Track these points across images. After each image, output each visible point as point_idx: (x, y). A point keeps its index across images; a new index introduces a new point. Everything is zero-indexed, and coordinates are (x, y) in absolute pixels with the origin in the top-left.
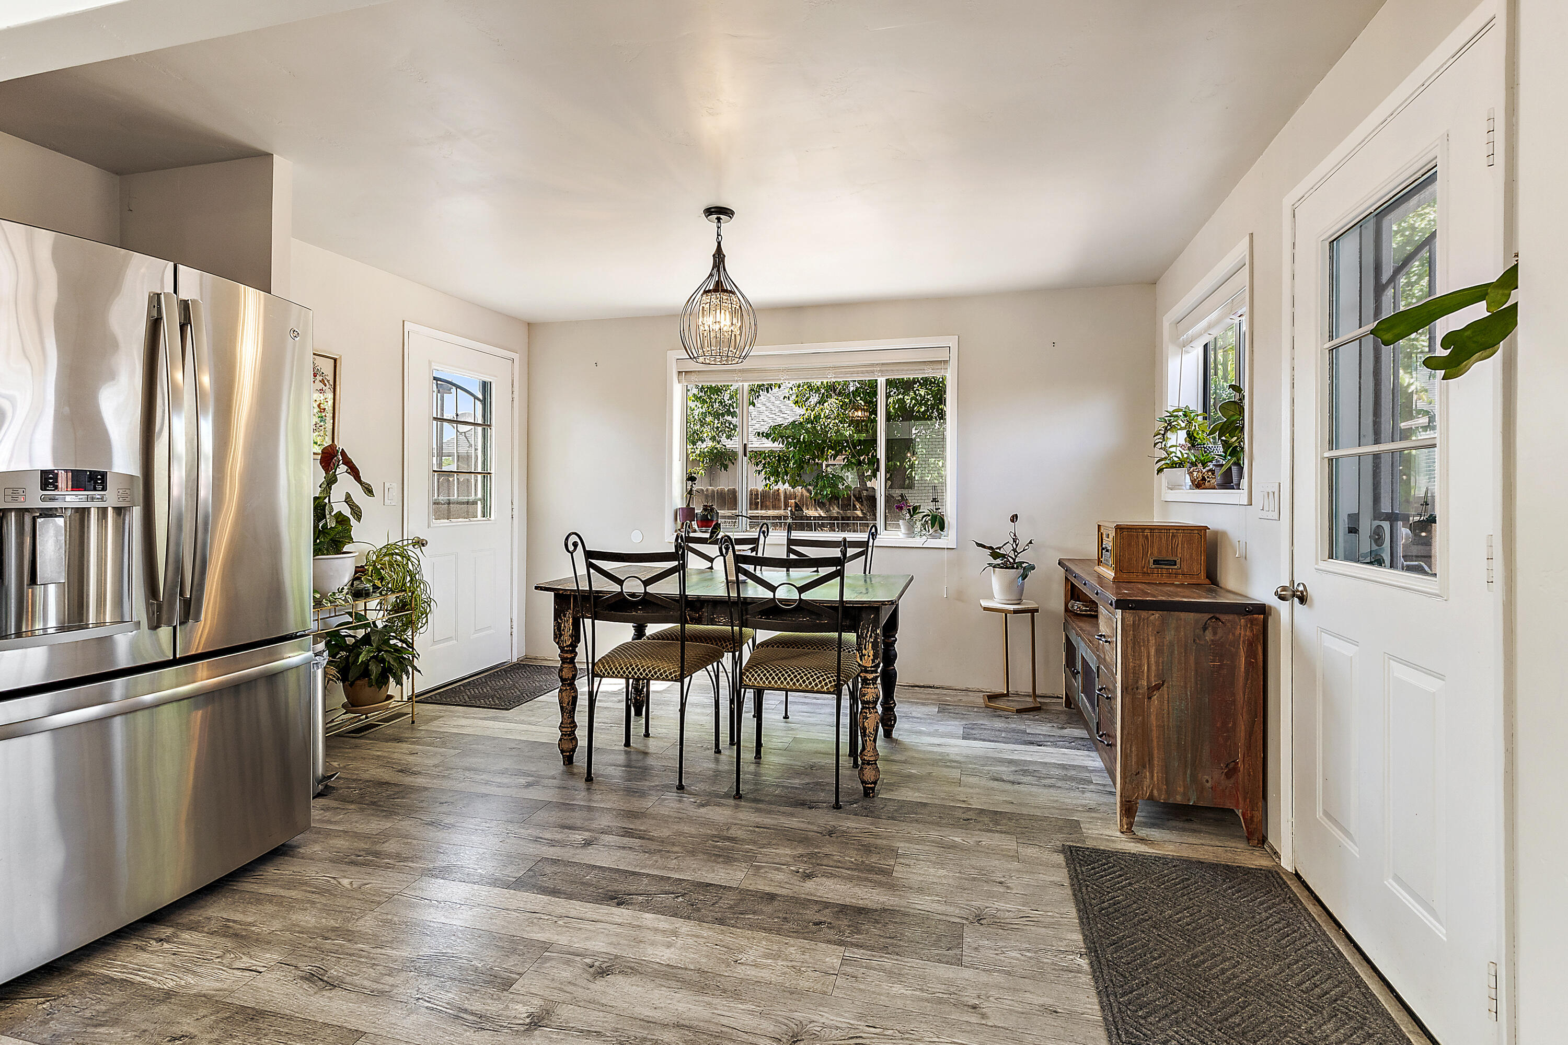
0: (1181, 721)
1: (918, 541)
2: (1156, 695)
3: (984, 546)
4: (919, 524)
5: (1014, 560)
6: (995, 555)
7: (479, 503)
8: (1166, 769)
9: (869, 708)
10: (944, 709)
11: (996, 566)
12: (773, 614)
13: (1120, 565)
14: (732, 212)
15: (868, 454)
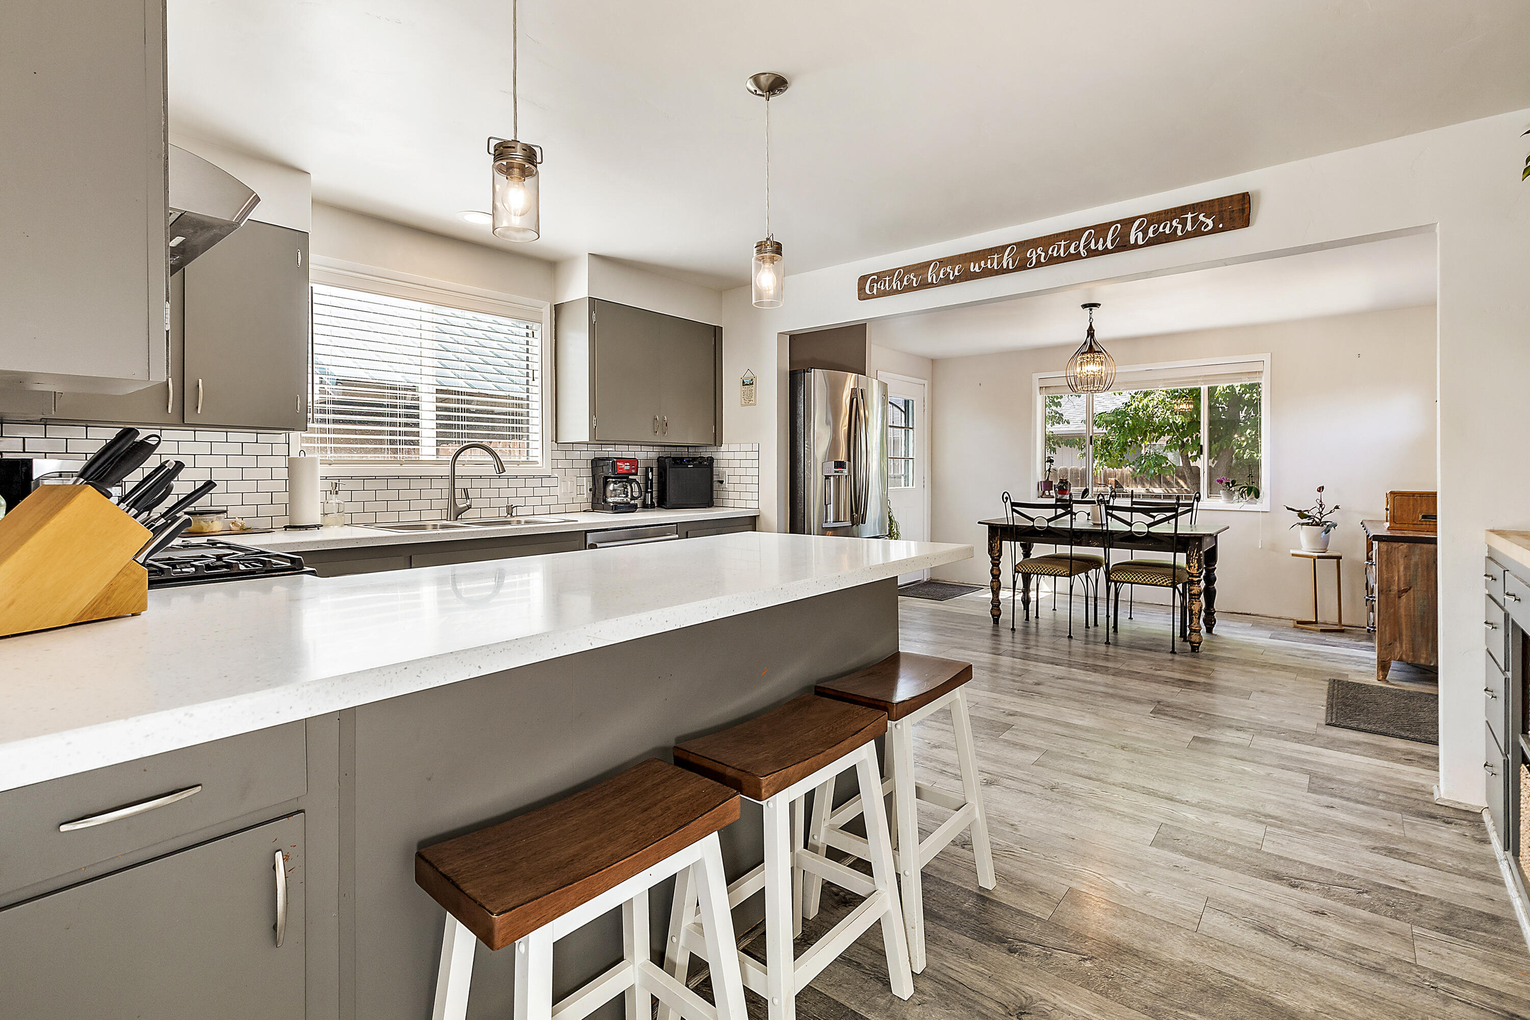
0: (1424, 613)
1: (1236, 506)
2: (1404, 597)
3: (1294, 510)
4: (1237, 493)
5: (1320, 520)
6: (1302, 515)
7: (902, 477)
8: (1413, 641)
9: (1195, 598)
10: (1256, 625)
11: (1303, 524)
12: (1130, 540)
13: (1393, 519)
14: (1100, 305)
15: (1191, 437)
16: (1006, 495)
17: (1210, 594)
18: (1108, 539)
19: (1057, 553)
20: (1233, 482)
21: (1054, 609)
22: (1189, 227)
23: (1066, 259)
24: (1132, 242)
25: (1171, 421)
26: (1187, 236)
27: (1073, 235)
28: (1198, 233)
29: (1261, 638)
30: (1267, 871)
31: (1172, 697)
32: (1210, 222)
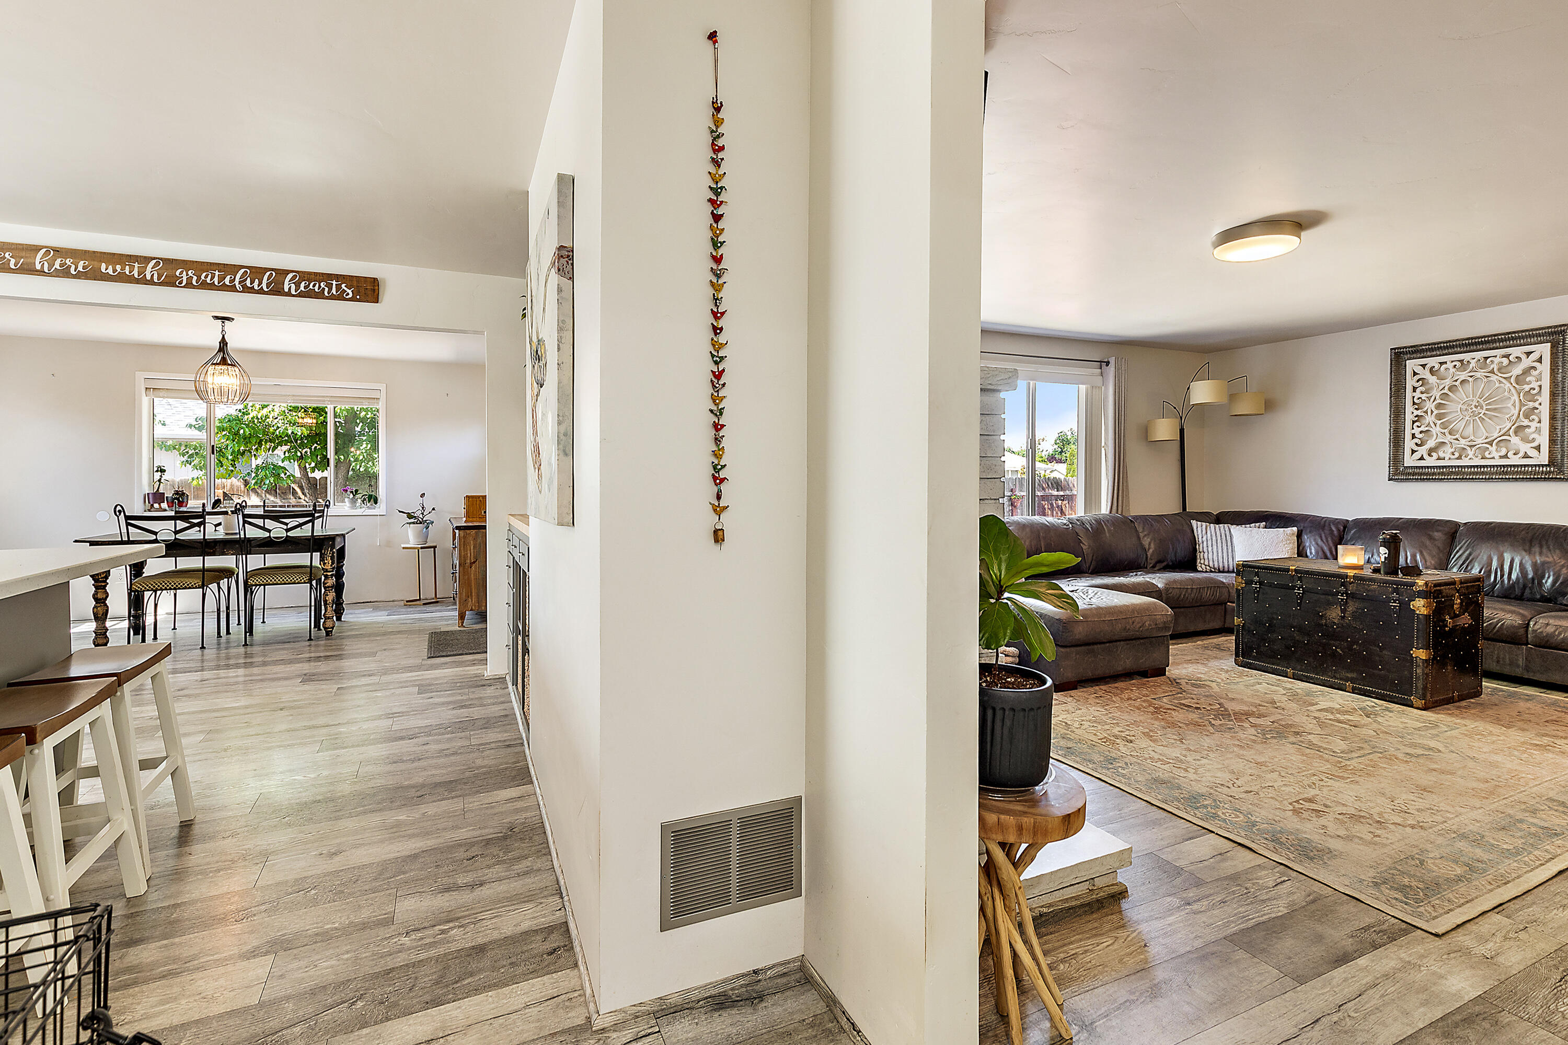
1: (359, 511)
2: (471, 569)
3: (404, 513)
4: (359, 501)
5: (422, 519)
6: (410, 516)
9: (328, 592)
10: (376, 609)
11: (410, 523)
12: (269, 545)
13: (468, 515)
14: (233, 319)
15: (310, 449)
16: (119, 508)
17: (339, 588)
18: (243, 546)
19: (178, 568)
20: (356, 491)
21: (175, 629)
22: (334, 291)
23: (220, 288)
24: (286, 290)
25: (290, 432)
26: (332, 297)
27: (230, 269)
28: (341, 297)
29: (381, 617)
30: (395, 738)
31: (315, 669)
32: (349, 291)
